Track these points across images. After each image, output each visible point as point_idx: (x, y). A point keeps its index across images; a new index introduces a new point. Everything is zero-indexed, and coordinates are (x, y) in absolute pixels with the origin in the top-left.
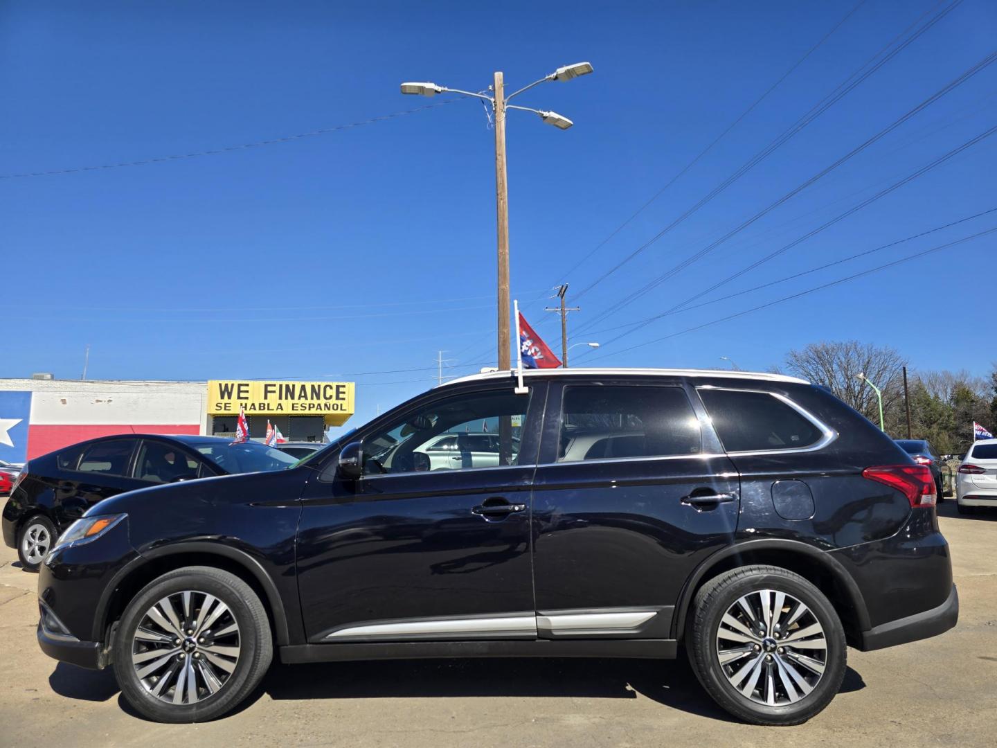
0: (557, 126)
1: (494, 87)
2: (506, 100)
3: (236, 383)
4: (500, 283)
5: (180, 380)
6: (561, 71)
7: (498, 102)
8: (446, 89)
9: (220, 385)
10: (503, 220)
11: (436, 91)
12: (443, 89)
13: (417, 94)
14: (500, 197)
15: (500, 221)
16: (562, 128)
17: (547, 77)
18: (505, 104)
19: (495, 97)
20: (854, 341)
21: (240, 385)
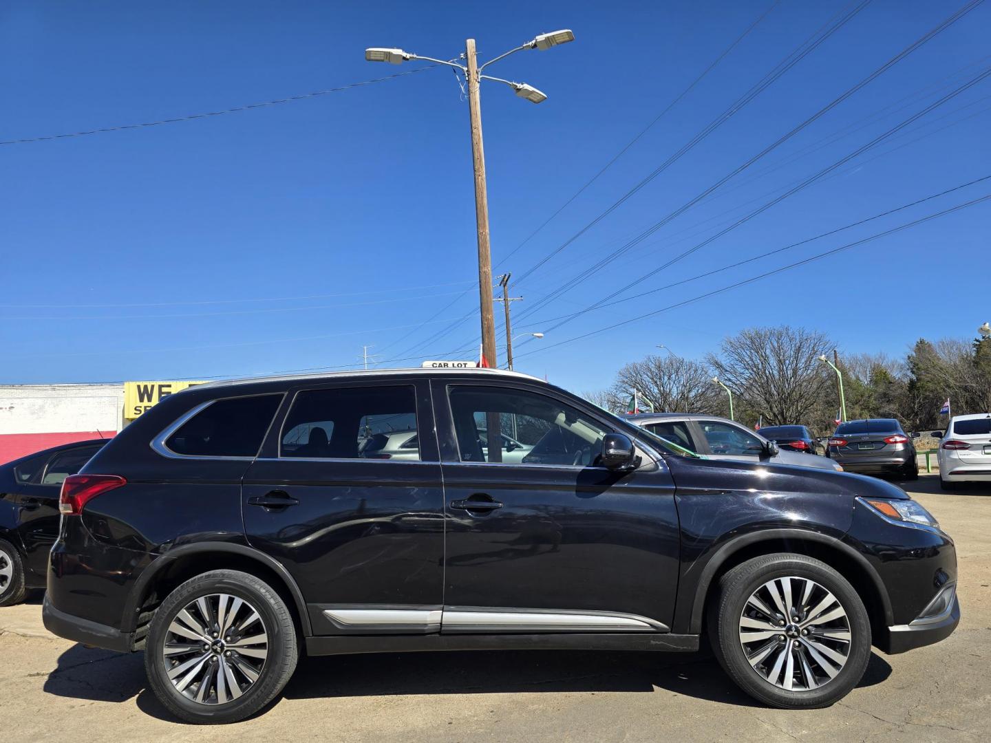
0: (530, 100)
1: (466, 54)
2: (480, 70)
3: (157, 384)
4: (481, 265)
5: (92, 382)
6: (540, 38)
7: (471, 71)
8: (415, 56)
9: (139, 387)
10: (482, 198)
11: (404, 58)
12: (411, 55)
13: (382, 61)
14: (477, 173)
15: (479, 199)
16: (534, 102)
17: (525, 45)
18: (479, 73)
19: (467, 66)
20: (786, 326)
21: (160, 387)
